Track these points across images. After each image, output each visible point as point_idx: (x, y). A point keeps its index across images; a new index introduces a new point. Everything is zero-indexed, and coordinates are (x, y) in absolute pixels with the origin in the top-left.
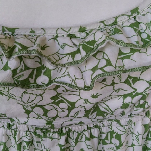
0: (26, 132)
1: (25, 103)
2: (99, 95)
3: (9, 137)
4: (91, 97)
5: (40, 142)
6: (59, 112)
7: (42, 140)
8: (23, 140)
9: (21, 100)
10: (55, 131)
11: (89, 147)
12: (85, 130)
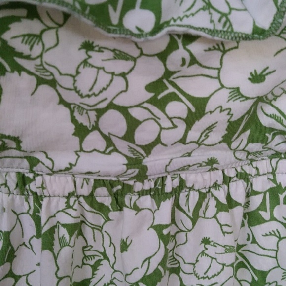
0: (68, 197)
1: (82, 96)
2: (270, 73)
3: (18, 218)
4: (249, 79)
5: (100, 228)
6: (164, 129)
7: (108, 219)
8: (58, 222)
9: (74, 84)
10: (147, 187)
11: (225, 229)
12: (216, 186)
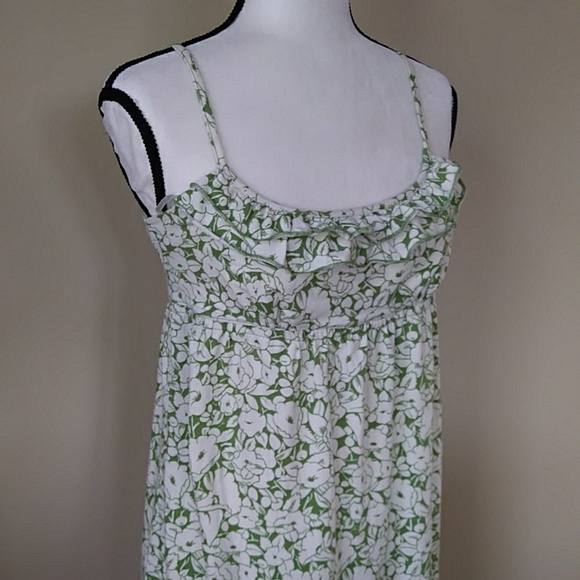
2: (403, 272)
5: (334, 353)
6: (365, 302)
7: (338, 348)
12: (383, 326)
